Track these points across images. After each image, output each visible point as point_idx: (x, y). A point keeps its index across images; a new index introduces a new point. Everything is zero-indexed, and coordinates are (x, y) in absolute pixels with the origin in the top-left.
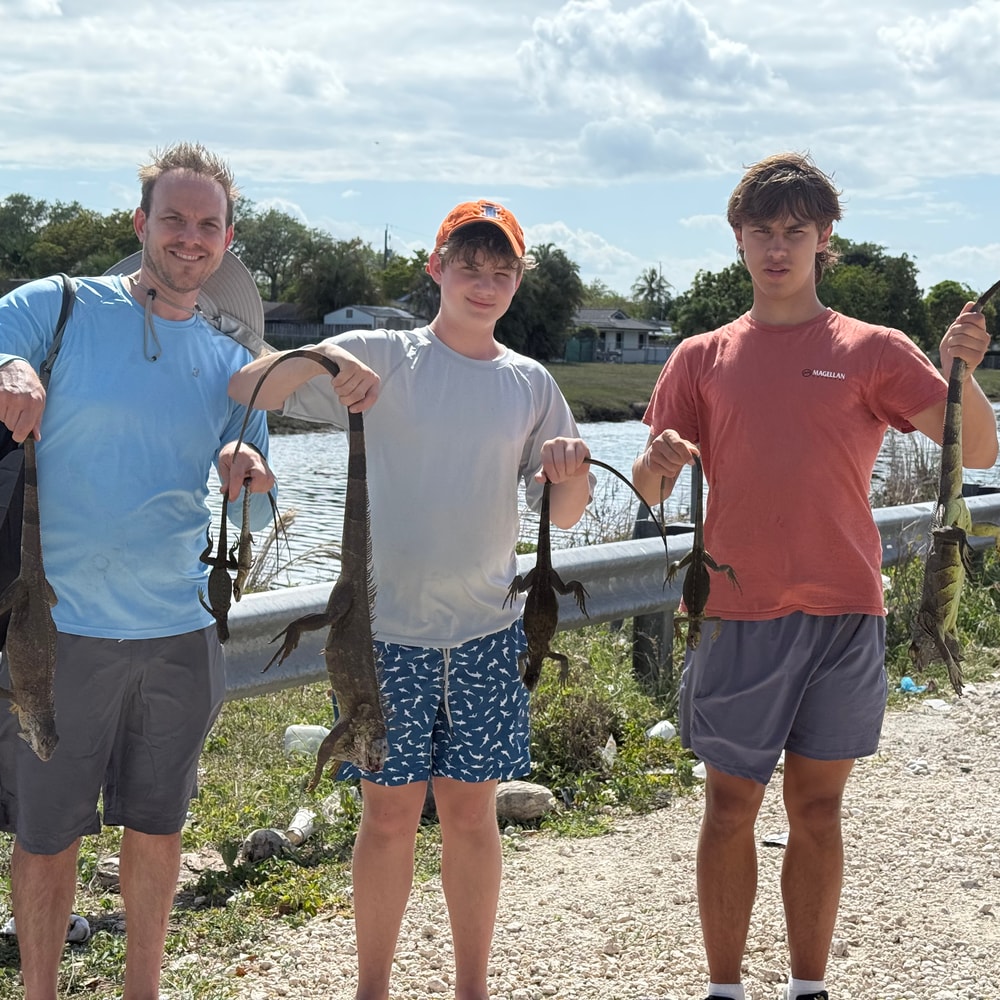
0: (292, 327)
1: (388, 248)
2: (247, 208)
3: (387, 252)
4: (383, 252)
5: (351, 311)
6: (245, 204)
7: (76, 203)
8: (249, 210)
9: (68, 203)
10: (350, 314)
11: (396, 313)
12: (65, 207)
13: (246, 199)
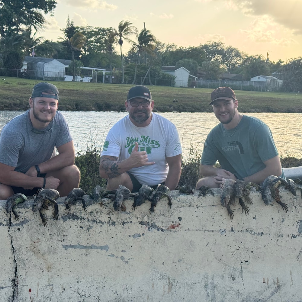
0: (241, 82)
1: (268, 58)
2: (222, 45)
3: (268, 59)
4: (266, 59)
5: (259, 77)
6: (222, 44)
7: (174, 44)
8: (223, 46)
9: (171, 44)
10: (259, 78)
11: (273, 78)
12: (171, 45)
13: (222, 43)
